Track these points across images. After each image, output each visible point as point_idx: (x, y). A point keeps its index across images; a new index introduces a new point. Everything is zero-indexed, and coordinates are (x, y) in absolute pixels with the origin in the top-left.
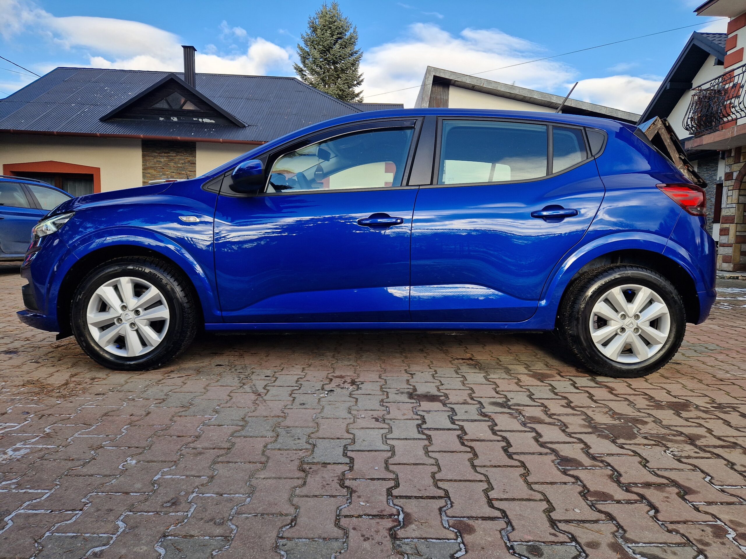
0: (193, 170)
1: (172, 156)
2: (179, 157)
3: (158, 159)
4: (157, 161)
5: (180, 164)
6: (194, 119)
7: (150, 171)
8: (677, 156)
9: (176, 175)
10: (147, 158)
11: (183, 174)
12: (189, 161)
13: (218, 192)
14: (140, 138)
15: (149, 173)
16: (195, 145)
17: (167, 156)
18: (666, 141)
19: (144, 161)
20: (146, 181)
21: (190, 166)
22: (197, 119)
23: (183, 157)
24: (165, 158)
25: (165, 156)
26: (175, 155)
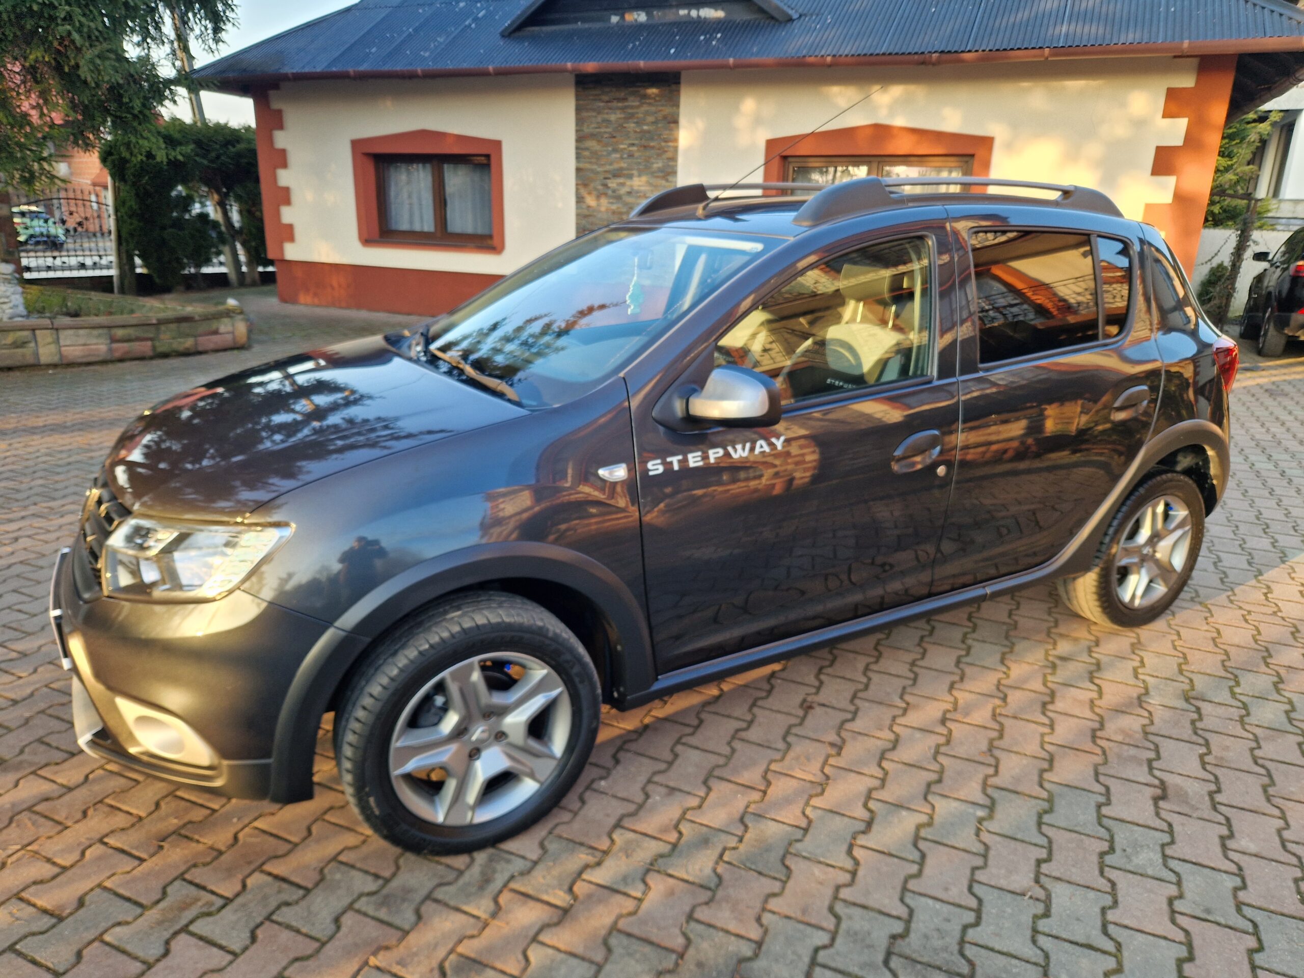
0: (672, 138)
1: (632, 107)
2: (645, 108)
3: (606, 116)
4: (604, 121)
5: (647, 124)
6: (681, 13)
7: (592, 144)
9: (638, 151)
10: (585, 114)
11: (653, 147)
12: (665, 117)
14: (563, 71)
15: (587, 149)
16: (679, 78)
17: (623, 109)
19: (579, 121)
20: (581, 165)
21: (666, 129)
22: (686, 12)
23: (653, 109)
24: (618, 112)
25: (618, 108)
26: (637, 103)
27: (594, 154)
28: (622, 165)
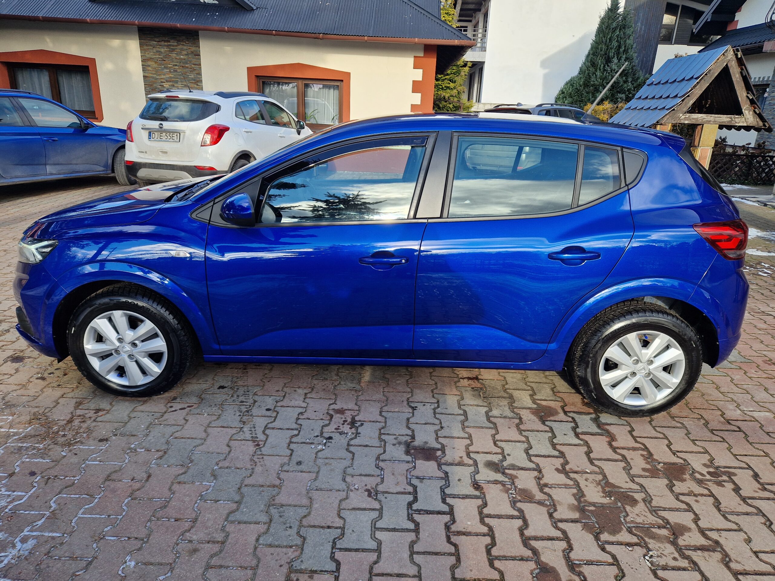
0: (197, 63)
1: (173, 46)
2: (180, 47)
3: (158, 49)
4: (157, 51)
5: (183, 55)
7: (150, 63)
8: (745, 94)
9: (179, 69)
10: (145, 47)
11: (187, 67)
12: (192, 52)
13: (208, 221)
14: (134, 24)
15: (149, 66)
16: (198, 33)
17: (168, 46)
18: (735, 76)
19: (143, 51)
20: (146, 75)
21: (194, 58)
23: (185, 48)
24: (165, 47)
25: (165, 46)
26: (176, 44)
27: (154, 69)
28: (171, 75)
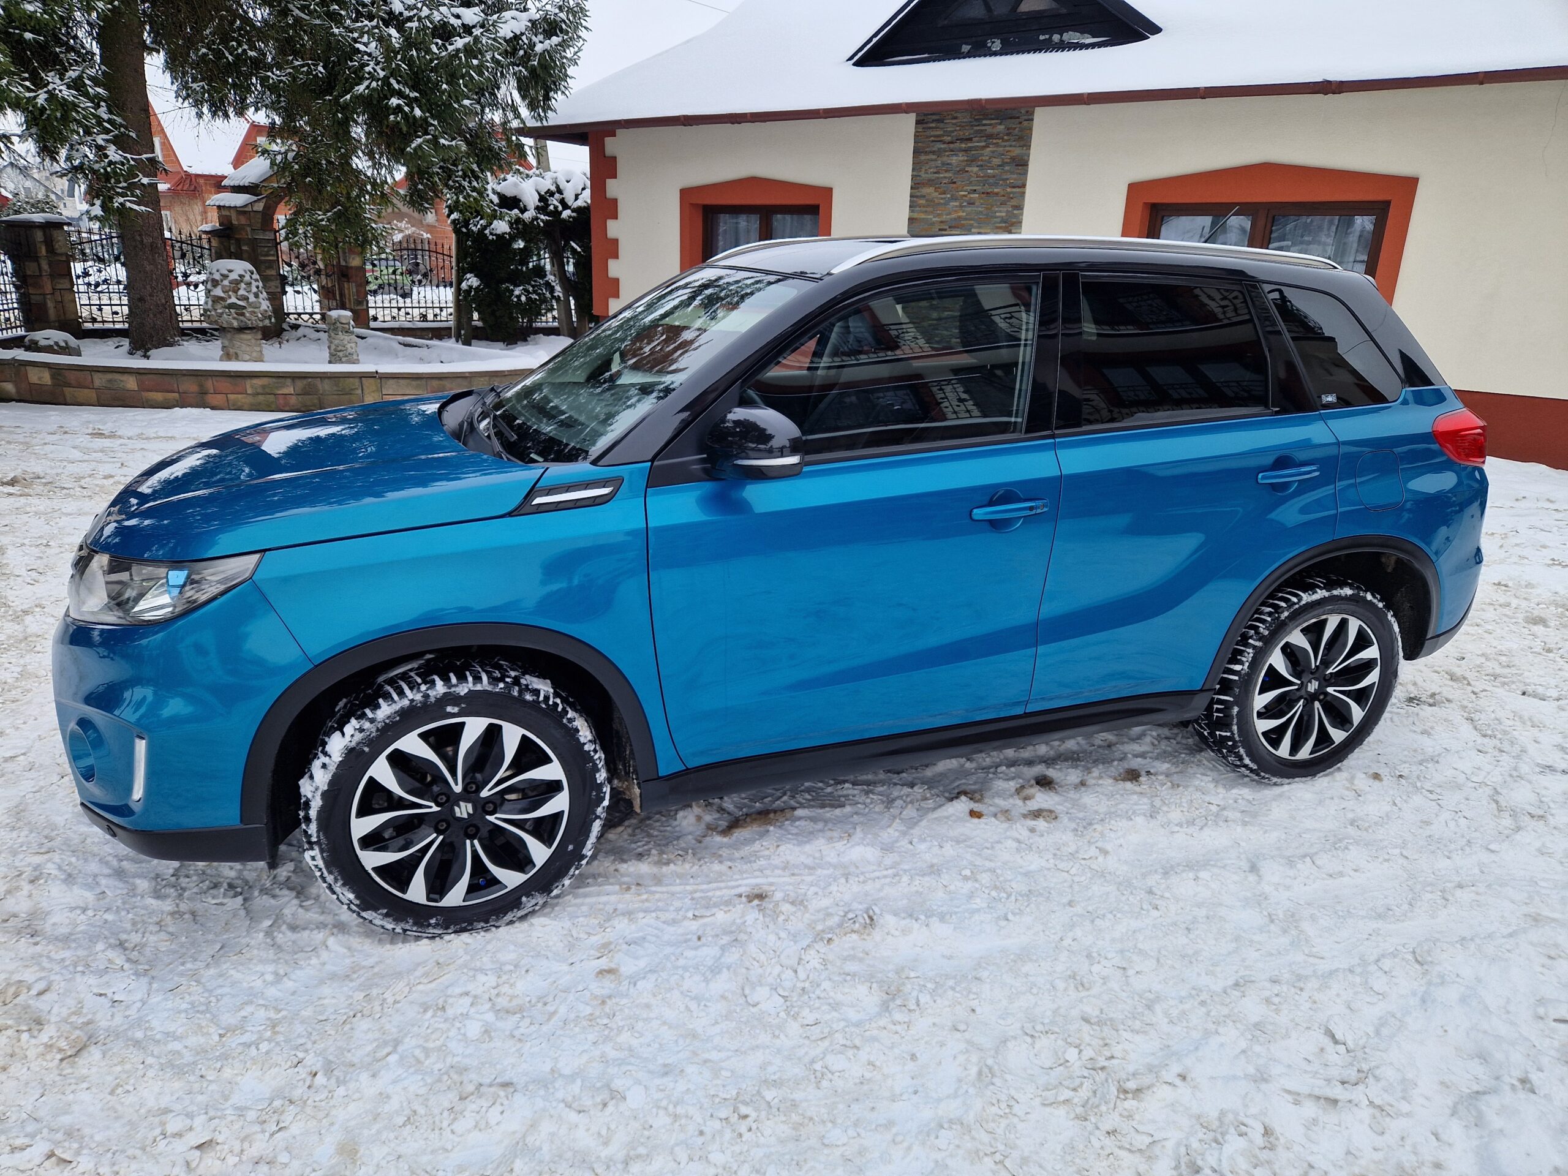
0: (1019, 183)
1: (976, 148)
2: (991, 150)
3: (945, 159)
4: (943, 164)
5: (992, 168)
6: (1042, 37)
7: (928, 191)
9: (980, 198)
10: (923, 157)
11: (997, 194)
12: (1013, 159)
15: (923, 196)
16: (1031, 112)
17: (966, 150)
19: (917, 166)
20: (915, 215)
21: (1012, 173)
22: (1047, 36)
23: (1000, 150)
24: (961, 154)
25: (961, 150)
26: (983, 144)
27: (931, 203)
28: (961, 214)
